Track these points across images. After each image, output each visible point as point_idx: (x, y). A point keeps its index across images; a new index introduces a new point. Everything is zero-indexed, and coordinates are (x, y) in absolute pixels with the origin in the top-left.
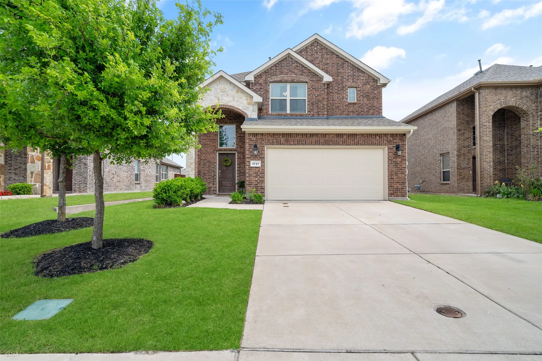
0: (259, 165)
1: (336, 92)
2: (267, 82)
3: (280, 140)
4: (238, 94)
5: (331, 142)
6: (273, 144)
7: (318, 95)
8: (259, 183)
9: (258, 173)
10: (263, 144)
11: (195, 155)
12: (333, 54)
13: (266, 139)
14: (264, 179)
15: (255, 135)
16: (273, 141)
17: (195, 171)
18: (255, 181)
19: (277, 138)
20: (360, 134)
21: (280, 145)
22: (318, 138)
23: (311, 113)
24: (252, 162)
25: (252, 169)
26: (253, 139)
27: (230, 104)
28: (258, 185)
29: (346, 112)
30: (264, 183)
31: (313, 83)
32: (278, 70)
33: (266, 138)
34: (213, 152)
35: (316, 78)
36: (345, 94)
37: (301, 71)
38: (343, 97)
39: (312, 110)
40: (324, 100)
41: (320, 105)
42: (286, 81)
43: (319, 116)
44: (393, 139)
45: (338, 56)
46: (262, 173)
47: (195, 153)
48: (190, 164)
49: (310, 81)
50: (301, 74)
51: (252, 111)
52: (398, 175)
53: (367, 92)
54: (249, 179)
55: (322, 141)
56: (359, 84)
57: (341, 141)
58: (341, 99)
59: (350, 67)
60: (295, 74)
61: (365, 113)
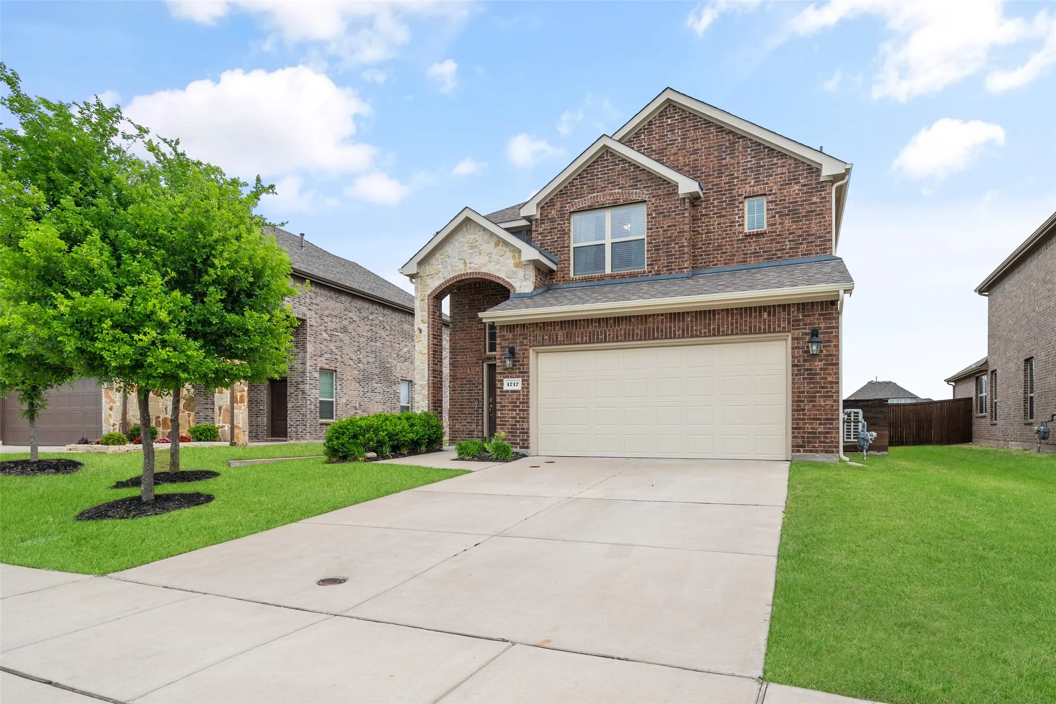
0: (519, 388)
1: (715, 214)
2: (564, 214)
3: (557, 336)
4: (498, 248)
5: (658, 332)
6: (543, 345)
7: (669, 226)
8: (518, 422)
9: (516, 403)
10: (526, 345)
11: (429, 371)
12: (710, 126)
13: (530, 336)
14: (528, 414)
15: (511, 327)
16: (543, 339)
17: (429, 401)
18: (512, 418)
19: (551, 331)
20: (723, 310)
21: (557, 345)
22: (630, 325)
23: (653, 268)
24: (506, 381)
25: (505, 395)
26: (508, 335)
27: (483, 270)
28: (516, 425)
29: (739, 257)
30: (528, 422)
31: (658, 201)
32: (585, 184)
33: (530, 332)
34: (476, 363)
35: (665, 188)
36: (736, 214)
37: (632, 179)
38: (732, 222)
39: (656, 261)
40: (683, 236)
41: (674, 248)
42: (602, 205)
43: (670, 273)
44: (804, 316)
45: (722, 127)
46: (523, 403)
47: (429, 368)
48: (421, 388)
49: (652, 197)
50: (632, 186)
51: (523, 278)
52: (815, 401)
53: (791, 203)
54: (501, 414)
55: (639, 332)
56: (771, 185)
57: (679, 328)
58: (727, 227)
59: (749, 150)
60: (619, 188)
61: (787, 253)
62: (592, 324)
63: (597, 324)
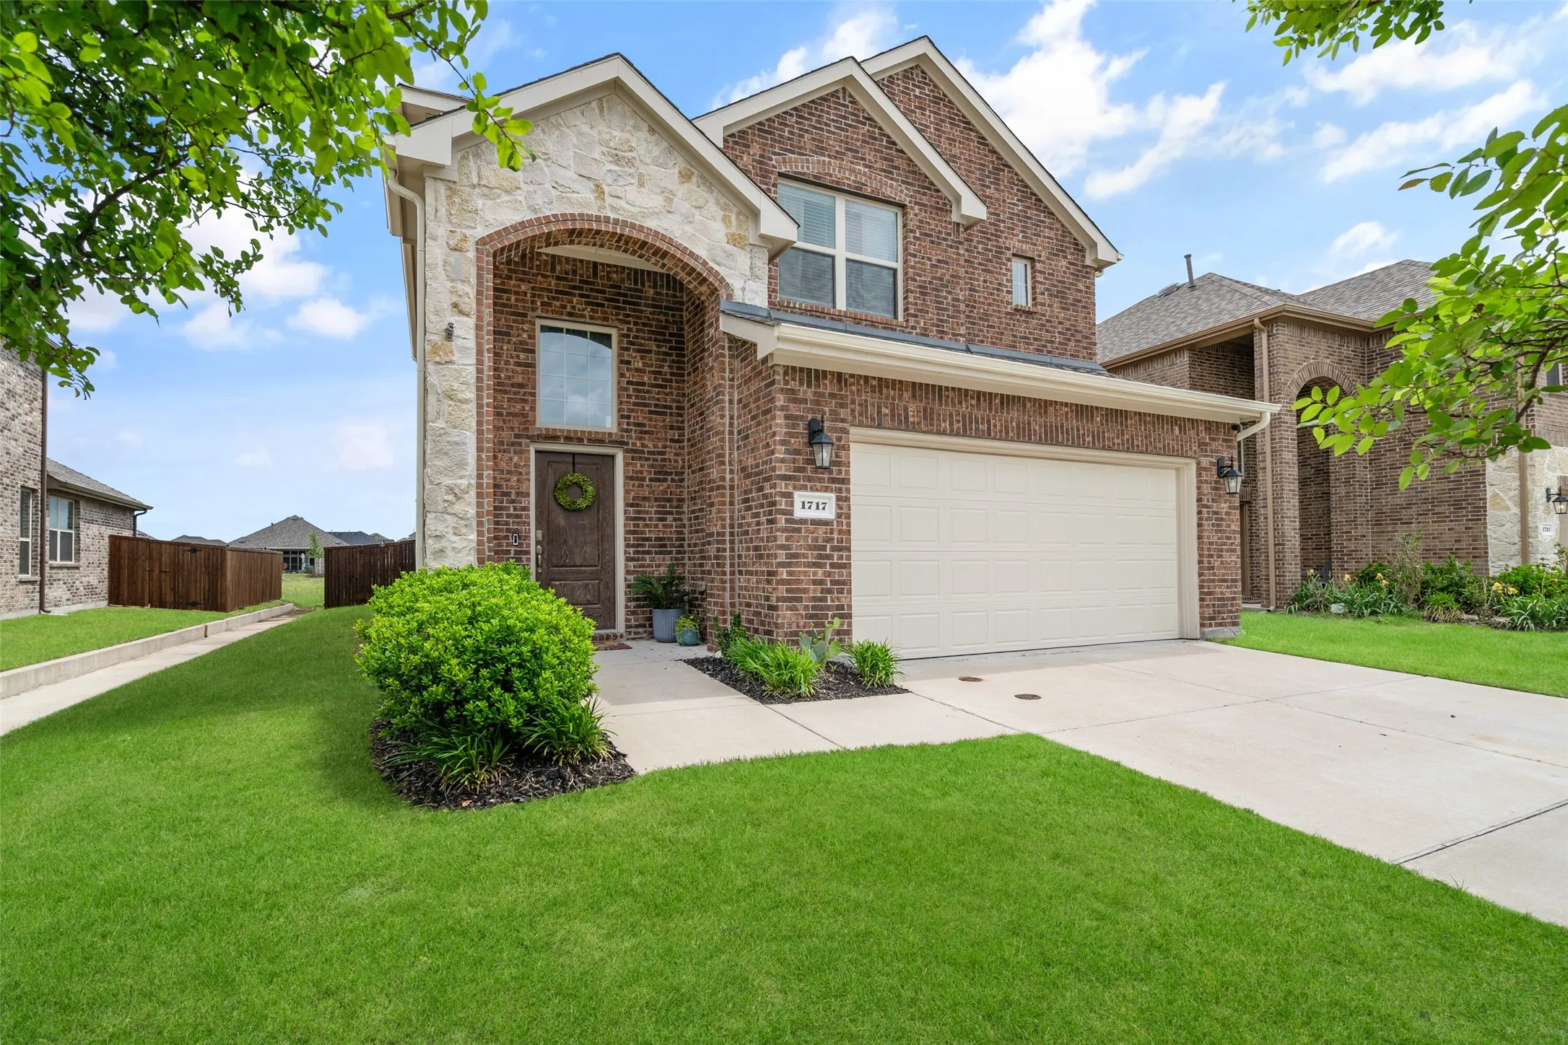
0: (829, 514)
1: (980, 264)
2: (767, 171)
3: (906, 410)
4: (686, 185)
5: (1062, 433)
6: (880, 426)
7: (939, 261)
8: (830, 591)
9: (824, 548)
10: (843, 421)
12: (971, 130)
13: (853, 402)
14: (849, 574)
15: (812, 376)
16: (879, 412)
17: (480, 533)
18: (815, 582)
19: (893, 399)
20: (1135, 413)
21: (906, 430)
22: (1024, 415)
23: (918, 323)
24: (799, 496)
25: (799, 530)
26: (805, 392)
27: (652, 224)
28: (824, 599)
29: (1007, 339)
30: (849, 592)
31: (923, 214)
32: (807, 131)
33: (852, 392)
34: (513, 444)
35: (932, 196)
36: (1004, 275)
37: (885, 159)
38: (1000, 284)
39: (921, 311)
40: (958, 283)
41: (946, 298)
42: (838, 183)
43: (942, 338)
44: (1211, 439)
45: (983, 138)
46: (840, 549)
47: (478, 441)
48: (450, 497)
49: (916, 203)
50: (884, 171)
51: (748, 273)
53: (1059, 281)
54: (788, 573)
55: (1037, 428)
56: (1040, 248)
57: (1088, 431)
58: (994, 289)
59: (1015, 188)
60: (866, 166)
61: (1057, 348)
62: (966, 401)
63: (974, 402)
